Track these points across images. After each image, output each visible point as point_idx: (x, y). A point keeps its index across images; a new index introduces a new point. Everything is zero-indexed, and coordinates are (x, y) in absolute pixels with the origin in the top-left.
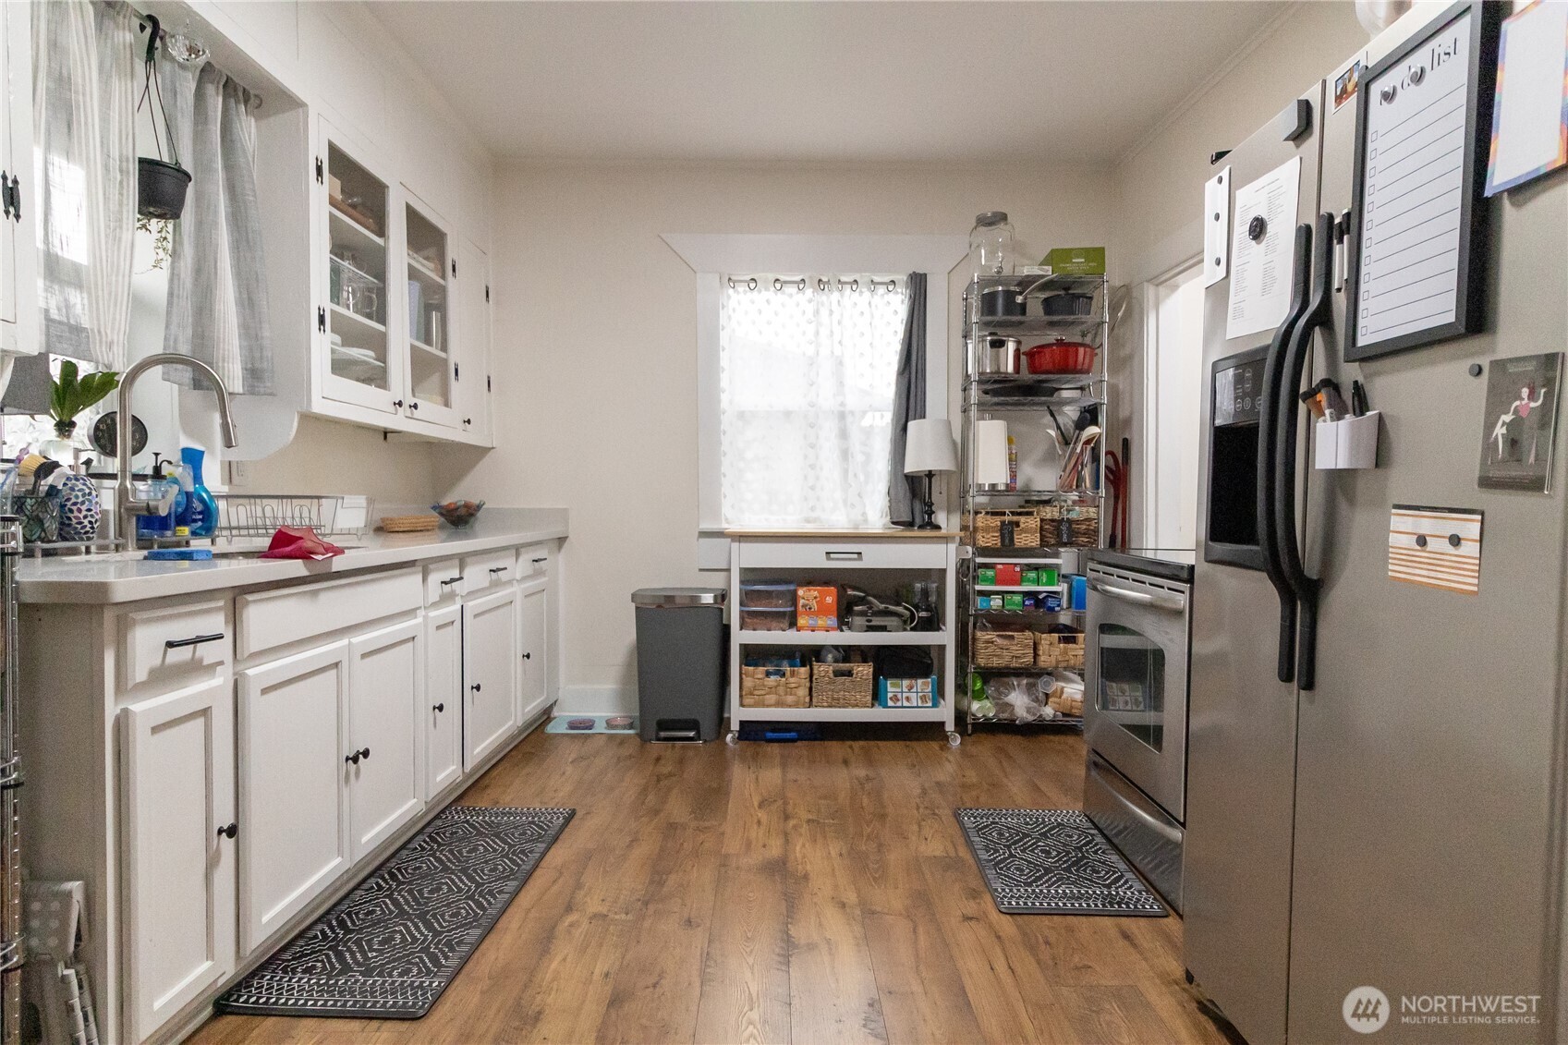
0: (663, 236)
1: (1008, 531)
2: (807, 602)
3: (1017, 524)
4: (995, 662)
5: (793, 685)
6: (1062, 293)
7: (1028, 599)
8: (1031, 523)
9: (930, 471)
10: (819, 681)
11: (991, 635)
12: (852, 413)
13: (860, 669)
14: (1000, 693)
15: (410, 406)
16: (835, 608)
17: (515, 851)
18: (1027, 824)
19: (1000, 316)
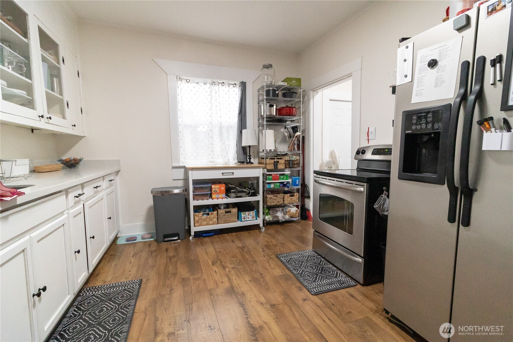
0: (154, 59)
1: (276, 164)
2: (215, 190)
3: (278, 162)
4: (272, 204)
5: (212, 218)
6: (288, 91)
7: (281, 184)
8: (282, 161)
9: (250, 146)
10: (220, 215)
11: (271, 196)
12: (223, 126)
13: (233, 210)
14: (274, 213)
15: (47, 118)
16: (225, 191)
17: (121, 307)
18: (300, 257)
19: (271, 97)
